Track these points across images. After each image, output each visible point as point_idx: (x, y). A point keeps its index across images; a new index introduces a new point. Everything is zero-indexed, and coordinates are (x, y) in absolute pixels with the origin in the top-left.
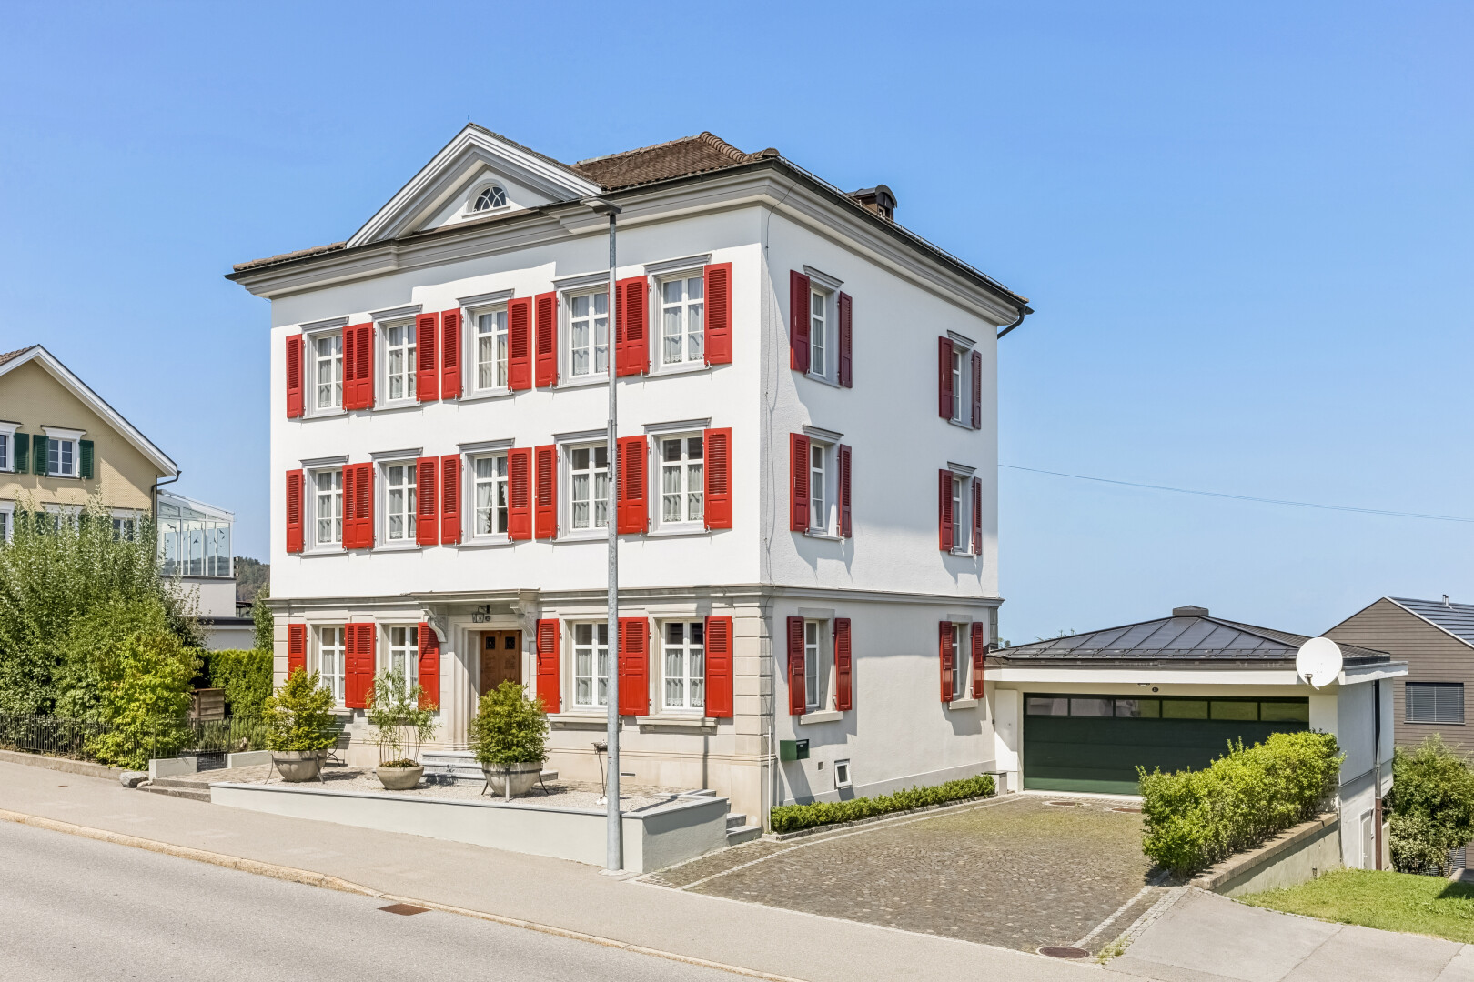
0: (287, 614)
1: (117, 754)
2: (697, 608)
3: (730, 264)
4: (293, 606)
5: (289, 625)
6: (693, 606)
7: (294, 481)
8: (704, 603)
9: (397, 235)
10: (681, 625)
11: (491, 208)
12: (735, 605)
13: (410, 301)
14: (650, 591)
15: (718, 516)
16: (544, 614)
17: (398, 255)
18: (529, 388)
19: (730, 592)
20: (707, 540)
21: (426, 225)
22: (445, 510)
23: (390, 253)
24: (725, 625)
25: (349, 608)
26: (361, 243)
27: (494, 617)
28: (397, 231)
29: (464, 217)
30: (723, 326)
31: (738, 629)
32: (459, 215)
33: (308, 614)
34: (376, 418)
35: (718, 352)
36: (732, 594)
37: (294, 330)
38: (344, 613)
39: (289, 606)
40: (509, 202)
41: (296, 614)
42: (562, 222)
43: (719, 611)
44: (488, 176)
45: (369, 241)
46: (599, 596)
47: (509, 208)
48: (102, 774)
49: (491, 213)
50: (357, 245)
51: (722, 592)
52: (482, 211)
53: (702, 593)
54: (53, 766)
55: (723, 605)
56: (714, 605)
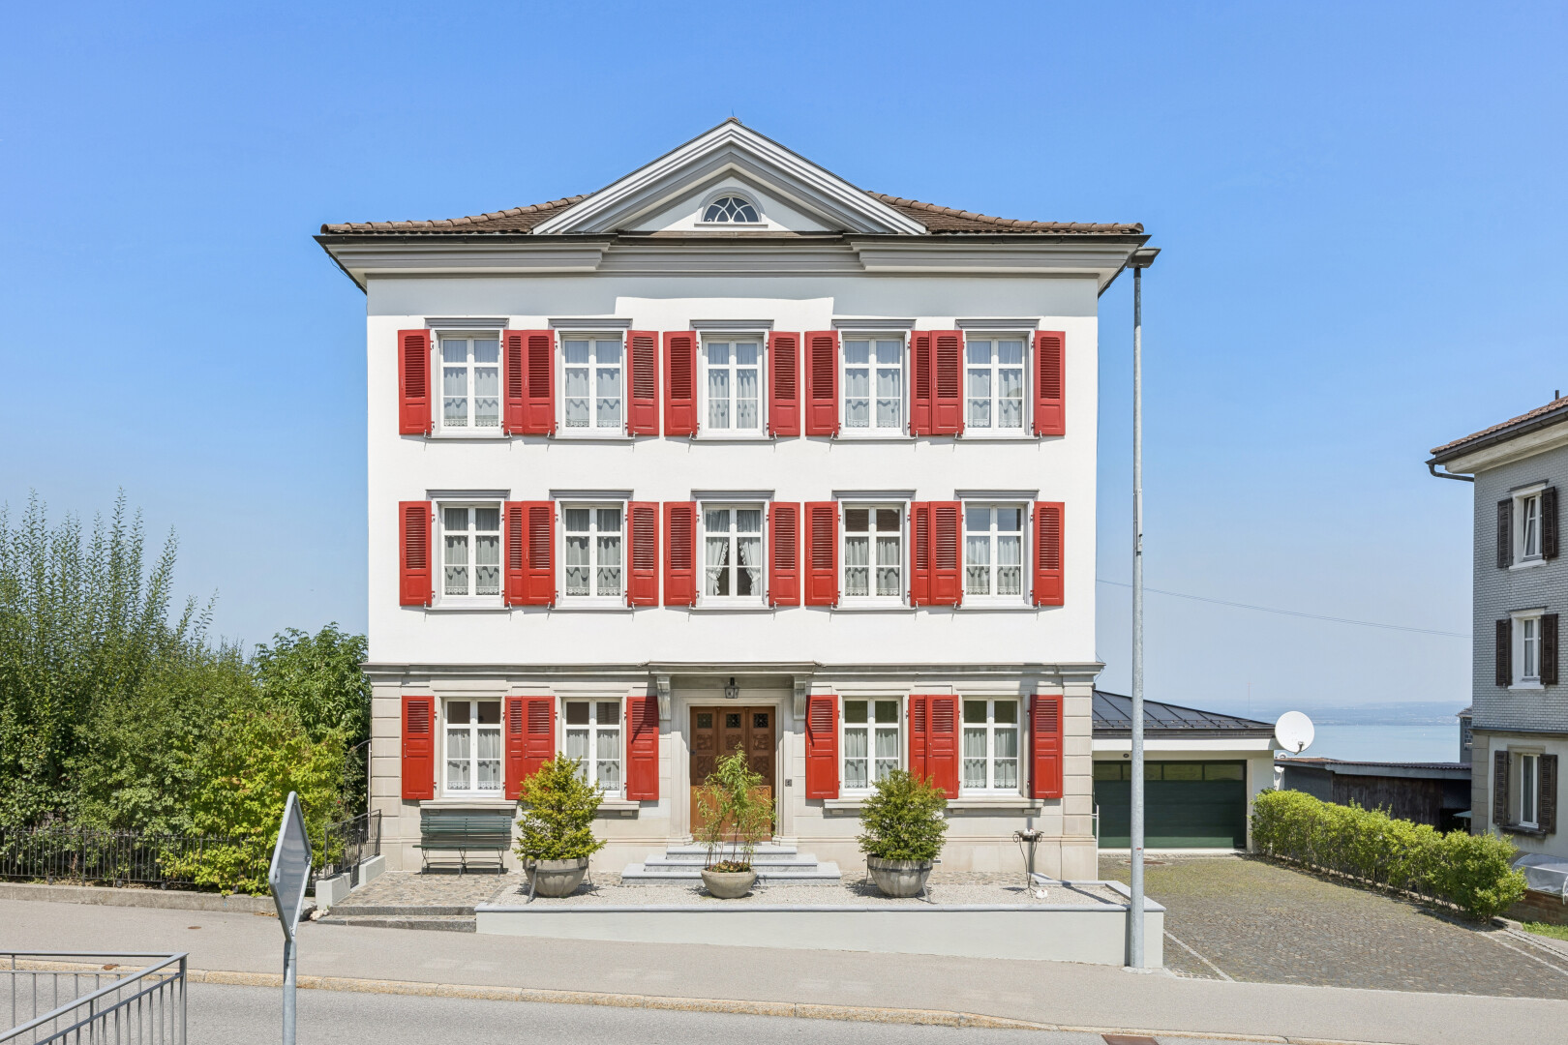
0: (399, 683)
1: (234, 876)
2: (1021, 685)
3: (1063, 334)
4: (411, 673)
5: (404, 698)
6: (1016, 684)
7: (414, 518)
8: (1029, 681)
9: (602, 230)
10: (984, 704)
11: (731, 221)
12: (1065, 684)
13: (613, 313)
14: (963, 667)
15: (1048, 592)
16: (812, 689)
17: (604, 255)
18: (797, 435)
19: (1063, 670)
20: (1033, 616)
21: (639, 225)
22: (670, 564)
23: (599, 251)
24: (1055, 704)
25: (509, 678)
26: (556, 231)
27: (742, 692)
28: (605, 226)
29: (696, 225)
30: (1057, 396)
31: (1068, 708)
32: (688, 222)
33: (434, 684)
34: (554, 447)
35: (1049, 424)
36: (1061, 673)
37: (416, 323)
38: (502, 684)
39: (403, 673)
40: (764, 219)
41: (412, 684)
42: (862, 255)
43: (1046, 689)
44: (732, 183)
45: (564, 233)
46: (895, 671)
47: (766, 226)
48: (206, 906)
49: (731, 227)
50: (549, 232)
51: (1053, 670)
52: (716, 222)
53: (1031, 671)
54: (88, 899)
55: (1049, 683)
56: (1041, 683)
